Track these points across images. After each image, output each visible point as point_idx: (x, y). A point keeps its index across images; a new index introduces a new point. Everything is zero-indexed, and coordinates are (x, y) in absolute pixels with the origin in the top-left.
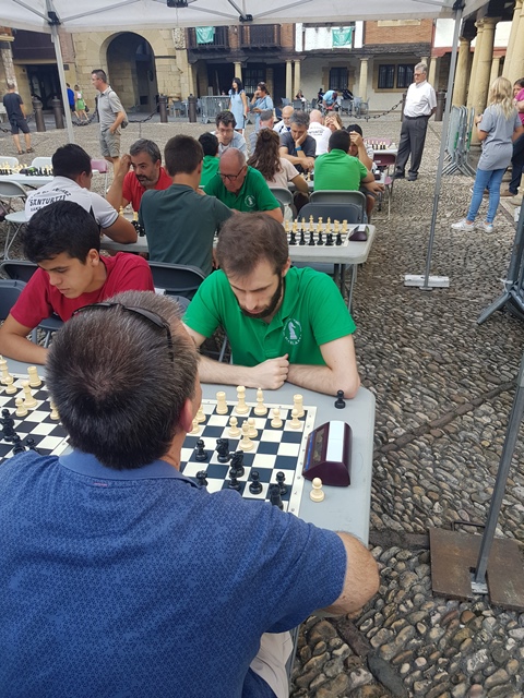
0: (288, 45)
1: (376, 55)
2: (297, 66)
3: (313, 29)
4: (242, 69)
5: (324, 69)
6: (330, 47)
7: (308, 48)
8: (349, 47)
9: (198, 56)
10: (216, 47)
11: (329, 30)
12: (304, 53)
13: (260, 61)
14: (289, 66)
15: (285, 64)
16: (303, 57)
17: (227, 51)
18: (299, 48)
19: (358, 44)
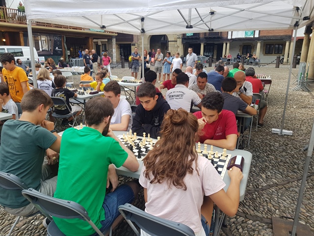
0: (225, 36)
1: (264, 40)
2: (228, 45)
4: (204, 46)
5: (240, 46)
6: (244, 37)
7: (233, 37)
8: (252, 37)
9: (186, 41)
10: (194, 37)
12: (232, 39)
13: (212, 42)
14: (224, 45)
15: (223, 44)
16: (231, 41)
17: (199, 39)
18: (229, 37)
19: (257, 36)
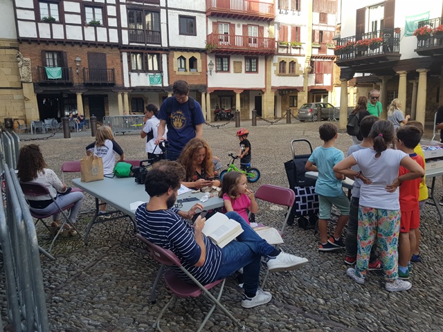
0: (118, 82)
2: (126, 97)
3: (136, 74)
6: (148, 85)
7: (134, 85)
8: (161, 85)
9: (45, 88)
10: (63, 81)
11: (146, 75)
12: (131, 88)
14: (120, 96)
16: (130, 91)
17: (71, 85)
18: (127, 85)
19: (166, 84)
